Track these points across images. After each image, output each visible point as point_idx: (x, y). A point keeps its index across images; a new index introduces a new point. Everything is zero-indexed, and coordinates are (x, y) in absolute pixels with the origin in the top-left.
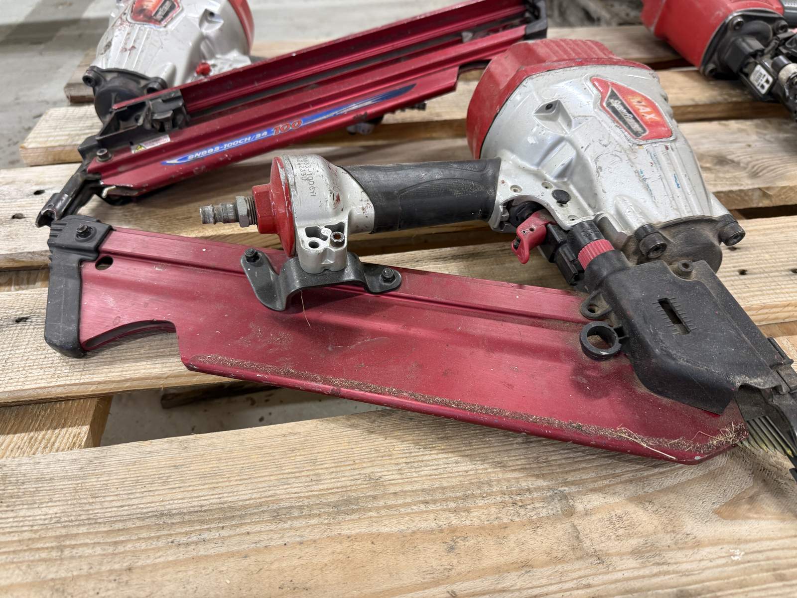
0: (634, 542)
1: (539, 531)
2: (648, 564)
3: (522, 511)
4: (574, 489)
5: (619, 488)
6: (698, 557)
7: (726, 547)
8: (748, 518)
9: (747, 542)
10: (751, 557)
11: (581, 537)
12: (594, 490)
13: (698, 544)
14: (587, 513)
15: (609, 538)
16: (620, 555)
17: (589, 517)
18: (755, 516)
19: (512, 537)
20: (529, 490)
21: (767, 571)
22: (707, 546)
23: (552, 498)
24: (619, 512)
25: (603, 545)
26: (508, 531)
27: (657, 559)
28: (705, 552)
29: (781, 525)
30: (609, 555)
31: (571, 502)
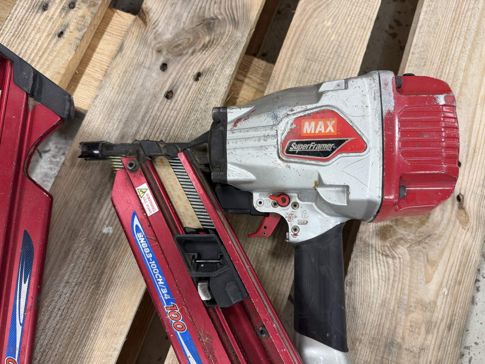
2: (433, 331)
4: (391, 336)
5: (400, 315)
6: (439, 307)
7: (440, 293)
8: (434, 271)
9: (442, 282)
10: (448, 286)
11: (412, 350)
12: (395, 327)
13: (435, 303)
15: (417, 338)
16: (425, 339)
17: (405, 339)
18: (435, 267)
21: (455, 285)
22: (437, 300)
24: (409, 324)
25: (418, 343)
28: (439, 303)
29: (442, 260)
30: (423, 344)
31: (396, 342)
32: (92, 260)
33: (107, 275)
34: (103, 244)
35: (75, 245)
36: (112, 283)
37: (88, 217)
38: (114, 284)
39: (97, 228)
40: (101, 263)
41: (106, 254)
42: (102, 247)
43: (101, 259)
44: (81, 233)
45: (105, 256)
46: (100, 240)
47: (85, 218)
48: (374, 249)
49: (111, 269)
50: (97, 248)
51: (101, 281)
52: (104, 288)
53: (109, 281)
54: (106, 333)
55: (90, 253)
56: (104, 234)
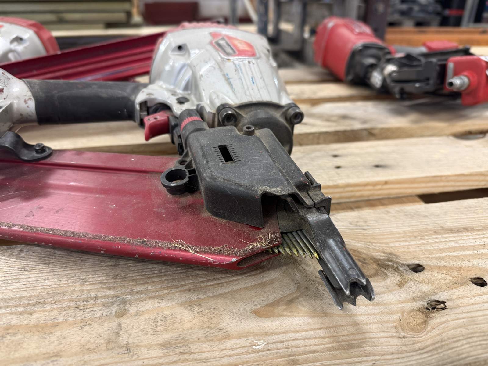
0: (167, 336)
1: (86, 329)
2: (172, 353)
3: (80, 314)
4: (136, 296)
5: (176, 296)
6: (222, 347)
7: (252, 339)
8: (282, 316)
9: (272, 334)
10: (272, 346)
11: (121, 333)
12: (154, 298)
13: (227, 337)
14: (138, 314)
15: (146, 333)
16: (149, 347)
17: (137, 317)
18: (289, 314)
19: (58, 333)
20: (96, 298)
21: (283, 357)
22: (235, 338)
23: (113, 303)
24: (166, 313)
25: (138, 338)
26: (57, 328)
27: (182, 350)
28: (229, 343)
29: (310, 321)
30: (138, 346)
31: (128, 306)
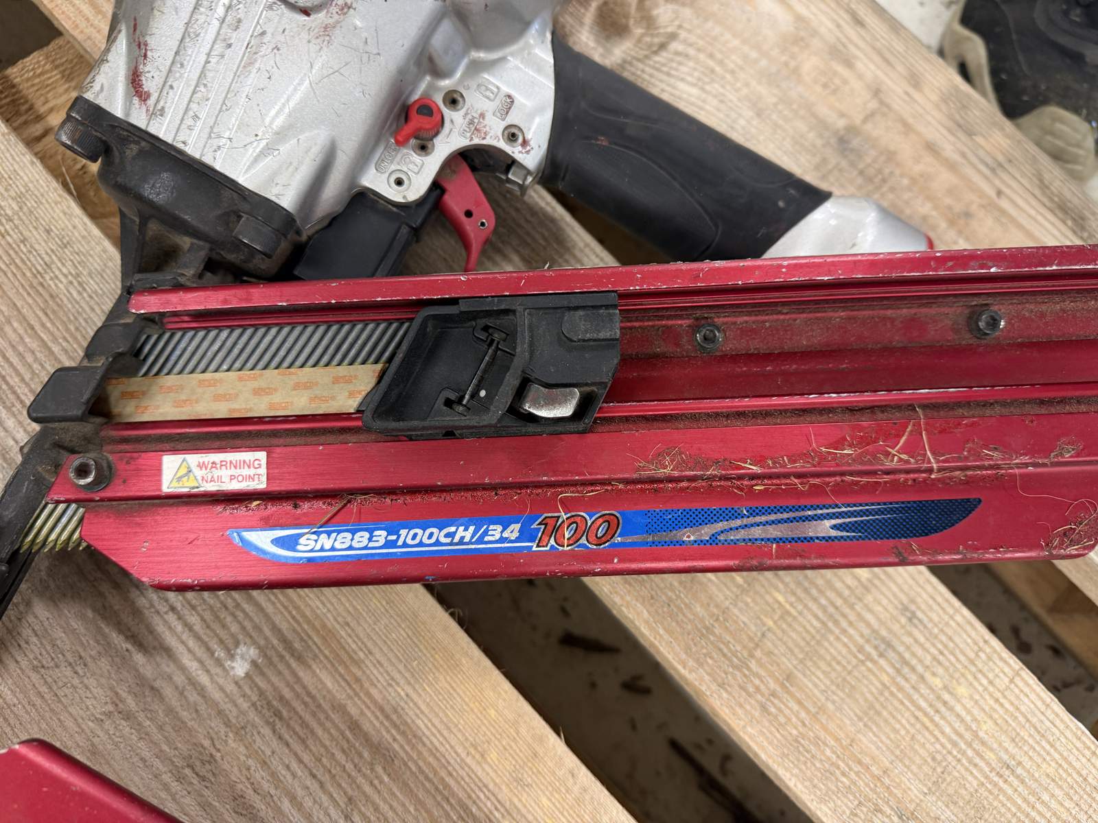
32: (303, 741)
33: (369, 714)
34: (275, 689)
35: (235, 774)
36: (396, 711)
37: (175, 703)
38: (402, 704)
39: (222, 689)
40: (328, 718)
41: (309, 694)
42: (281, 698)
43: (314, 714)
44: (207, 743)
45: (313, 698)
46: (261, 693)
47: (170, 711)
48: (635, 62)
49: (357, 694)
50: (278, 714)
51: (375, 740)
52: (398, 737)
53: (387, 717)
54: (518, 781)
55: (280, 738)
56: (247, 675)
